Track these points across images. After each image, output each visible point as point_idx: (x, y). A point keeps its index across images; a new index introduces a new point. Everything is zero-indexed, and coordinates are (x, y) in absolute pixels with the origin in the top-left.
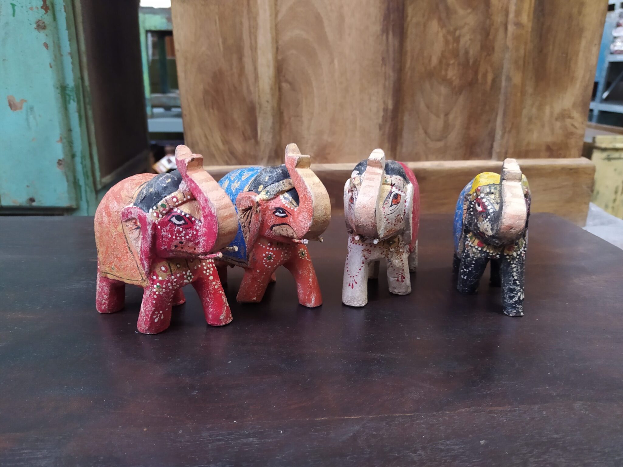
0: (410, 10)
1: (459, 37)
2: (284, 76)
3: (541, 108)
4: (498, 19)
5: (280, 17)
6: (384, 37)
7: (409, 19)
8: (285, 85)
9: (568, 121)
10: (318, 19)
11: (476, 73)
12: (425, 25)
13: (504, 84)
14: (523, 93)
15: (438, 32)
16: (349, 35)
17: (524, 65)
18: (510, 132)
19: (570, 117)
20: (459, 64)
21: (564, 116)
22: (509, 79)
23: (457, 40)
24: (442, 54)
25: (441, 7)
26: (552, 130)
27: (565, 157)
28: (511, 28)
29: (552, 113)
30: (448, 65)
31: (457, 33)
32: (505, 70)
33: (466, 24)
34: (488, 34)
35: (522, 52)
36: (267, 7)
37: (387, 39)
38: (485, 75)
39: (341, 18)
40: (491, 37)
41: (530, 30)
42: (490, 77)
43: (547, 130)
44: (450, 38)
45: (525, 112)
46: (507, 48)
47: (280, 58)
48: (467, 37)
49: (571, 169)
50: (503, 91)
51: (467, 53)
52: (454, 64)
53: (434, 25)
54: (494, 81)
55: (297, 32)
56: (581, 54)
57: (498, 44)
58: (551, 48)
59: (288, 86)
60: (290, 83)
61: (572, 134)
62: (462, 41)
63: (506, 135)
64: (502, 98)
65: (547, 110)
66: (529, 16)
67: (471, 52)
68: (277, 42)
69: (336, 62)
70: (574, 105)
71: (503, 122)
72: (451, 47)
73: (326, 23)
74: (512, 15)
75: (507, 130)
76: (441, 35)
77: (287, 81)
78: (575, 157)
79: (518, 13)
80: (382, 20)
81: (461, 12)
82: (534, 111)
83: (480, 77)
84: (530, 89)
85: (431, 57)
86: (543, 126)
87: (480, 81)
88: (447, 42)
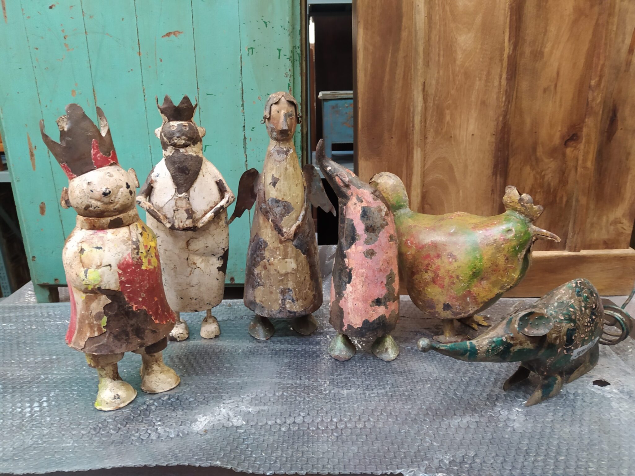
0: (511, 161)
1: (544, 175)
2: (426, 201)
3: (600, 217)
4: (571, 164)
5: (426, 168)
6: (494, 178)
7: (510, 166)
8: (426, 206)
9: (619, 226)
10: (451, 168)
11: (555, 197)
12: (521, 169)
13: (574, 203)
14: (588, 209)
15: (530, 173)
16: (470, 176)
17: (588, 193)
18: (578, 234)
19: (620, 223)
20: (543, 192)
21: (616, 222)
22: (577, 201)
23: (543, 177)
24: (532, 186)
25: (533, 158)
26: (608, 232)
27: (616, 248)
28: (579, 170)
29: (607, 221)
30: (536, 192)
31: (543, 173)
32: (575, 195)
33: (549, 167)
34: (564, 173)
35: (587, 184)
36: (419, 163)
37: (496, 178)
38: (561, 198)
39: (466, 166)
40: (566, 175)
41: (592, 171)
42: (565, 199)
43: (604, 231)
44: (538, 176)
45: (588, 220)
46: (577, 182)
47: (424, 190)
48: (550, 175)
49: (621, 257)
50: (573, 208)
51: (549, 185)
52: (540, 191)
53: (527, 169)
54: (567, 201)
55: (437, 175)
56: (628, 184)
57: (571, 179)
58: (607, 180)
59: (429, 206)
61: (622, 233)
62: (546, 179)
63: (576, 236)
64: (572, 212)
65: (604, 219)
66: (592, 163)
67: (552, 184)
68: (424, 181)
69: (461, 192)
70: (624, 216)
71: (574, 228)
72: (538, 181)
73: (455, 170)
74: (580, 162)
75: (577, 232)
76: (532, 175)
77: (427, 204)
78: (624, 248)
79: (585, 161)
80: (492, 167)
81: (546, 160)
82: (595, 219)
83: (558, 199)
84: (592, 206)
85: (525, 188)
86: (601, 229)
87: (558, 202)
88: (536, 179)
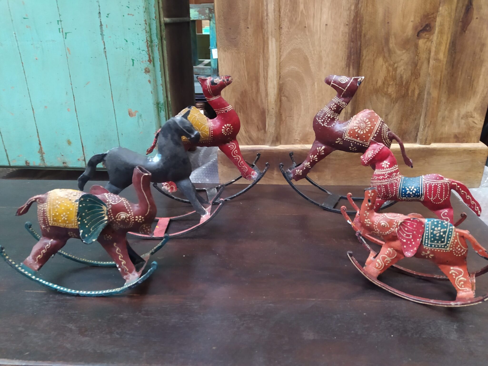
0: (364, 52)
1: (396, 68)
2: (283, 93)
3: (451, 111)
4: (423, 56)
5: (282, 59)
6: (347, 69)
7: (364, 57)
8: (283, 98)
9: (470, 120)
10: (306, 59)
11: (407, 90)
12: (374, 61)
13: (426, 96)
14: (439, 102)
15: (383, 65)
16: (325, 68)
17: (440, 85)
18: (429, 127)
19: (472, 117)
20: (396, 84)
21: (467, 116)
22: (429, 94)
23: (395, 69)
24: (385, 78)
25: (385, 49)
26: (459, 126)
27: (467, 142)
28: (432, 62)
29: (459, 115)
30: (389, 85)
31: (396, 65)
32: (427, 88)
33: (402, 59)
34: (416, 66)
35: (439, 77)
36: (275, 54)
37: (349, 70)
38: (413, 91)
39: (320, 58)
40: (418, 67)
41: (445, 63)
42: (417, 92)
43: (455, 125)
44: (391, 69)
45: (440, 114)
46: (429, 74)
47: (281, 82)
48: (402, 68)
49: (470, 151)
50: (425, 101)
51: (401, 77)
52: (392, 84)
53: (380, 61)
54: (419, 94)
55: (293, 67)
56: (481, 77)
57: (423, 72)
58: (460, 73)
59: (286, 98)
60: (287, 97)
61: (473, 127)
62: (398, 71)
63: (426, 128)
64: (424, 105)
65: (456, 112)
66: (444, 54)
67: (404, 77)
68: (280, 73)
69: (316, 84)
70: (475, 109)
71: (425, 121)
72: (391, 73)
73: (310, 61)
74: (432, 54)
75: (427, 125)
76: (384, 66)
77: (284, 96)
78: (475, 142)
79: (437, 52)
80: (346, 59)
81: (399, 52)
82: (446, 113)
83: (410, 92)
84: (444, 100)
85: (377, 80)
86: (452, 123)
87: (410, 95)
88: (388, 71)
